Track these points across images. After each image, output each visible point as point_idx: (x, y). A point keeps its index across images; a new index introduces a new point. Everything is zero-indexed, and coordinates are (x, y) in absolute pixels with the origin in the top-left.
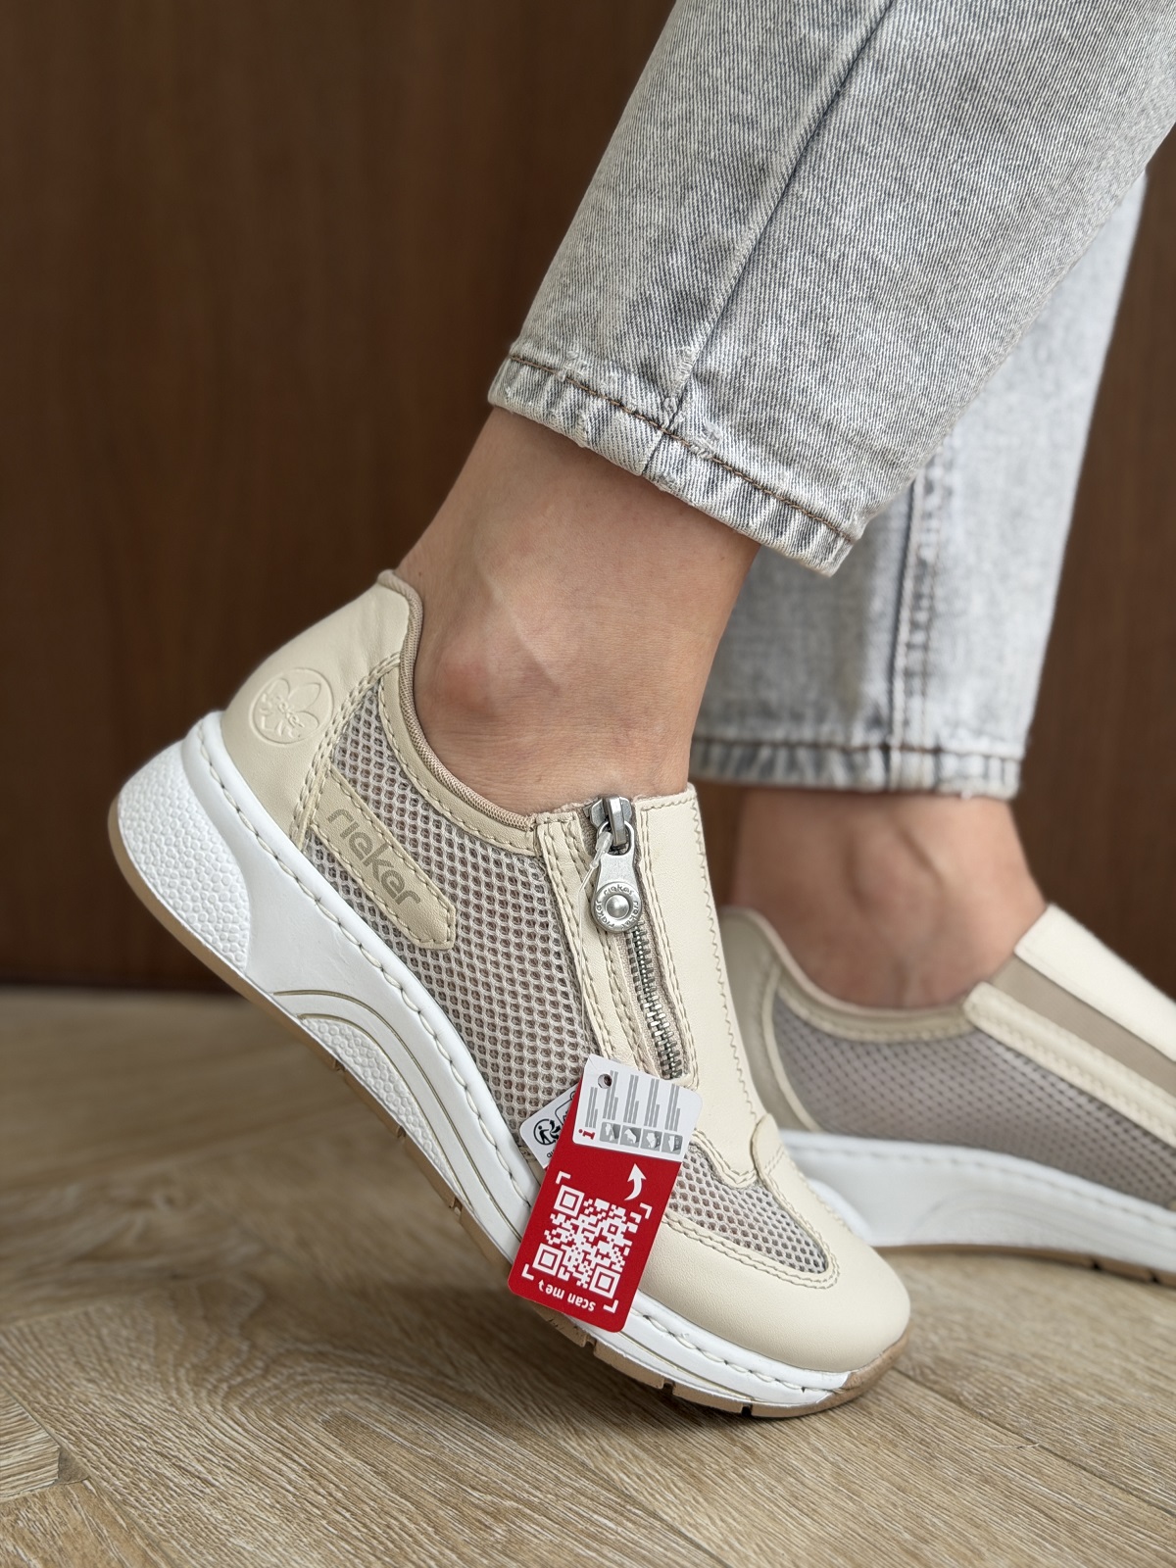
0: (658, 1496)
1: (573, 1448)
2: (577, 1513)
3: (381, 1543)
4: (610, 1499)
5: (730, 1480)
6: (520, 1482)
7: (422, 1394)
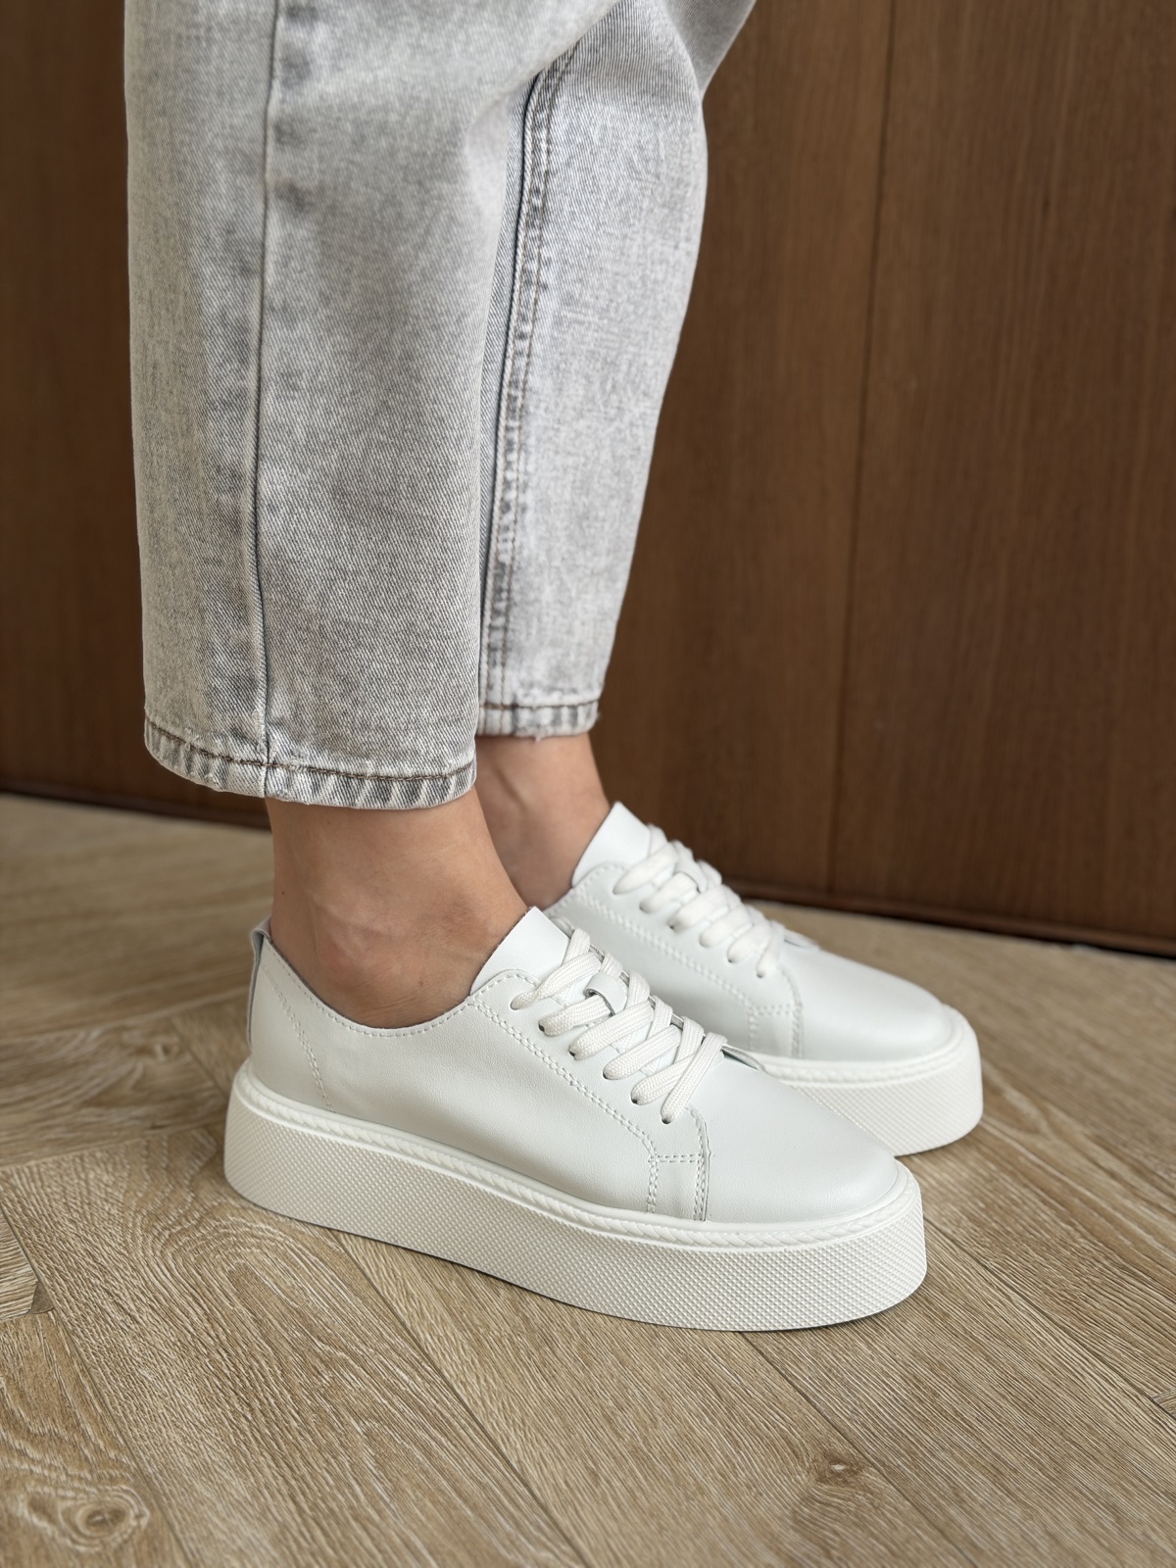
1: (401, 1309)
2: (386, 1366)
3: (242, 1381)
5: (504, 1346)
6: (354, 1337)
7: (307, 1252)
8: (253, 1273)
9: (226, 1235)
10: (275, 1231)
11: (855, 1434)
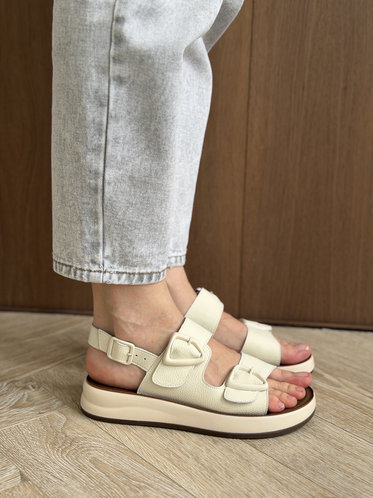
0: (181, 480)
1: (157, 466)
2: (160, 486)
4: (169, 482)
5: (199, 475)
6: (145, 478)
8: (98, 460)
9: (83, 447)
10: (100, 444)
11: (332, 490)
